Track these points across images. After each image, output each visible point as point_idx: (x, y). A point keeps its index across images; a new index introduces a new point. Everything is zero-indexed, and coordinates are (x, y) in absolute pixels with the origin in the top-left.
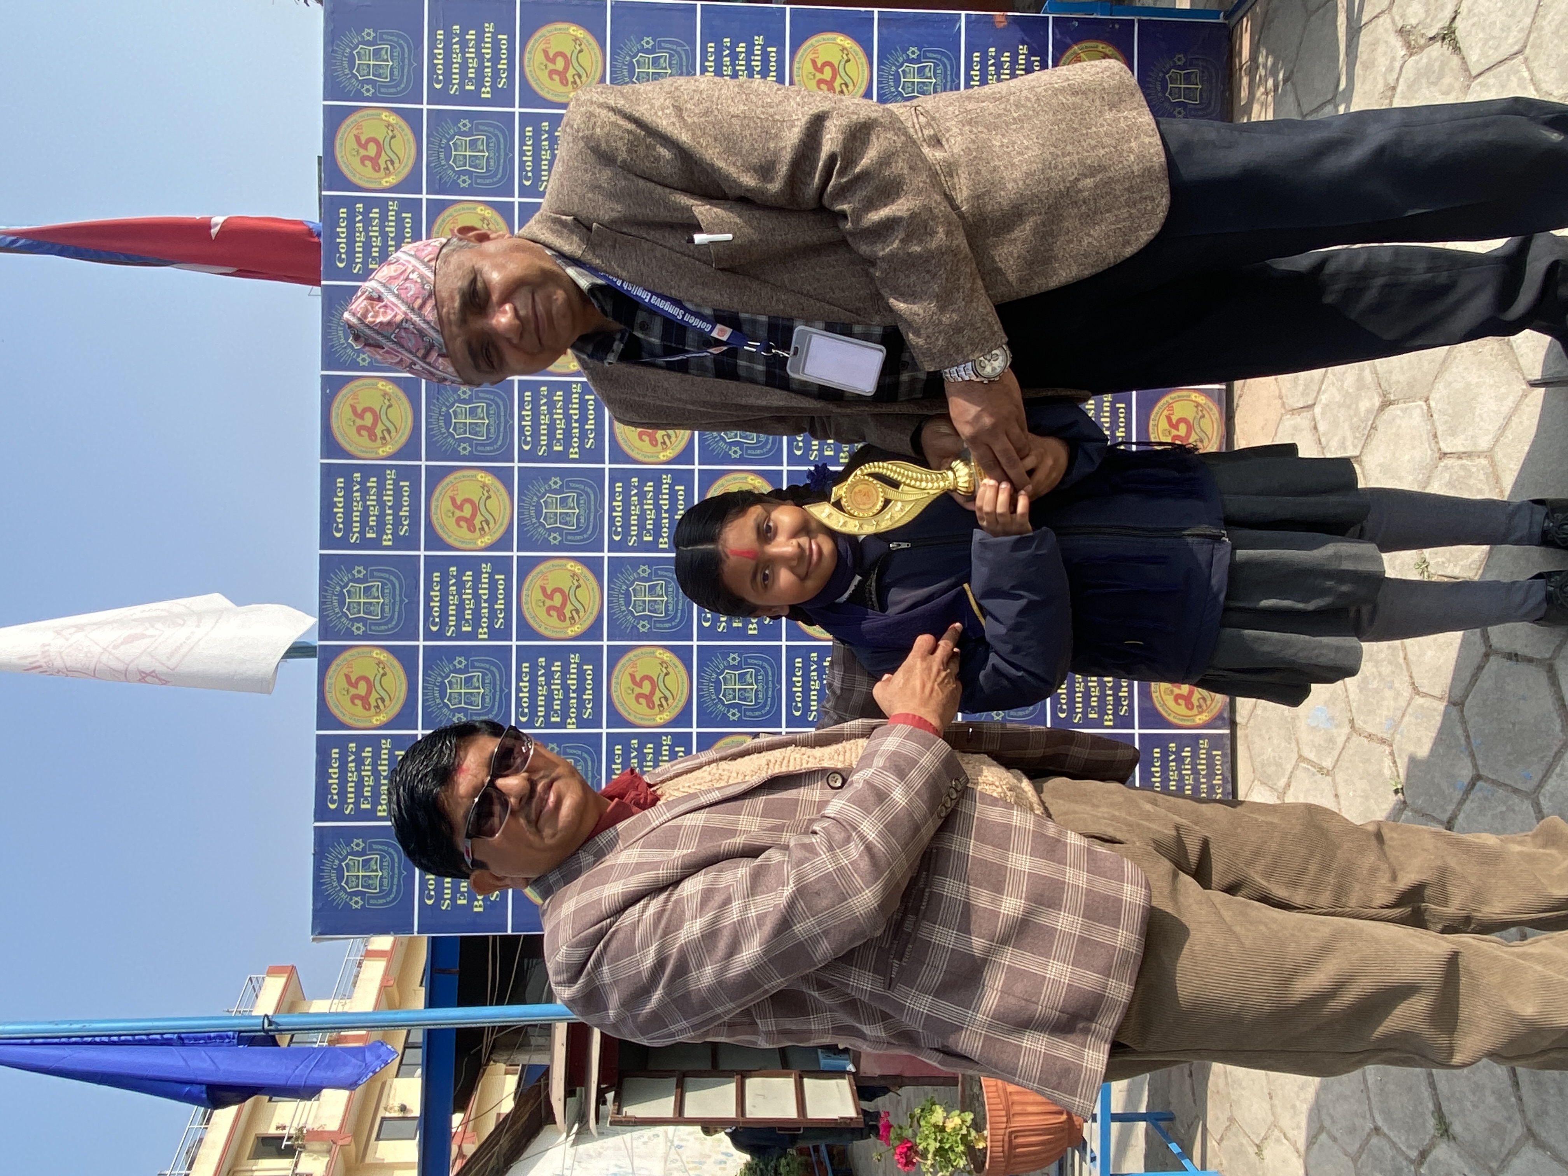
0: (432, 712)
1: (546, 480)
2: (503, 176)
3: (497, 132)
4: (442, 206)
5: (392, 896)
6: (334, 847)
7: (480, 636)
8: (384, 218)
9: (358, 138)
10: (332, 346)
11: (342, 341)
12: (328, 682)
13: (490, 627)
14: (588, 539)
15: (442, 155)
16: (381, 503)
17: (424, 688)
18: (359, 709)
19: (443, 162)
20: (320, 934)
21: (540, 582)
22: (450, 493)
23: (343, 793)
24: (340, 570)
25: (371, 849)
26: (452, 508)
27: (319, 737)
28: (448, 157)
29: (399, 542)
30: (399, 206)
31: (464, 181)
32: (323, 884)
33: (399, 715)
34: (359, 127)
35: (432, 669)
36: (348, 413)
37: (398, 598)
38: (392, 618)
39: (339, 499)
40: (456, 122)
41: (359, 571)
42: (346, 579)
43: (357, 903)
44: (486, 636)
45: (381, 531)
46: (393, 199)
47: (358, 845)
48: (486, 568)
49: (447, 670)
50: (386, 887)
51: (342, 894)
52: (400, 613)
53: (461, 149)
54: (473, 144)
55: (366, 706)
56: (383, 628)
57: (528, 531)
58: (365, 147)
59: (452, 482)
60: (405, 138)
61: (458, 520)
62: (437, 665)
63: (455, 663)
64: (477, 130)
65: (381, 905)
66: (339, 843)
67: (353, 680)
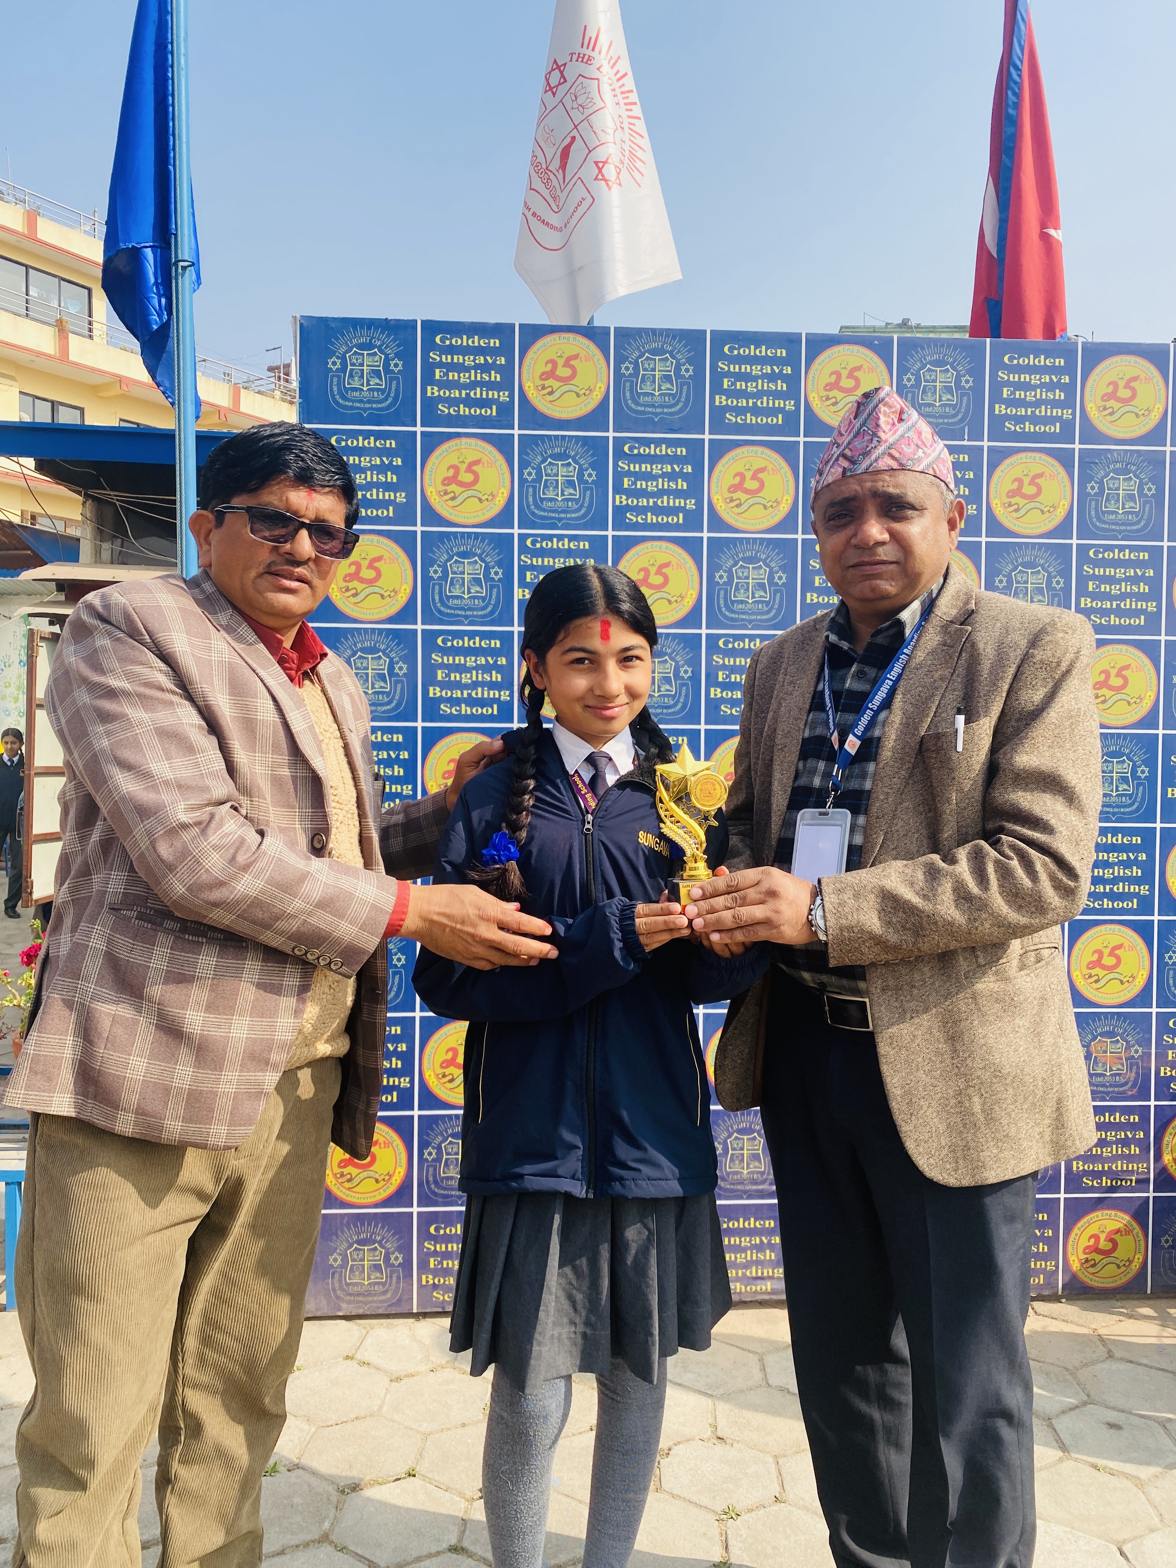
0: (537, 445)
1: (783, 568)
2: (1098, 528)
3: (1143, 523)
4: (1068, 466)
5: (341, 401)
6: (394, 340)
7: (617, 497)
8: (1055, 404)
9: (1135, 379)
10: (923, 348)
11: (928, 358)
12: (571, 336)
13: (628, 508)
14: (721, 612)
15: (1118, 465)
16: (759, 395)
17: (563, 437)
18: (542, 368)
19: (1112, 467)
20: (301, 325)
21: (674, 561)
22: (770, 466)
23: (452, 350)
24: (689, 351)
25: (391, 379)
26: (754, 468)
27: (512, 326)
28: (1116, 471)
29: (718, 413)
30: (1067, 420)
31: (1093, 488)
32: (355, 329)
33: (535, 410)
34: (1148, 380)
35: (583, 446)
36: (854, 362)
37: (659, 410)
38: (637, 404)
39: (763, 351)
40: (1152, 480)
41: (687, 371)
42: (679, 356)
43: (334, 364)
44: (617, 503)
45: (729, 394)
46: (1074, 414)
47: (396, 365)
48: (691, 504)
49: (582, 461)
50: (350, 395)
51: (344, 348)
52: (644, 413)
53: (1125, 486)
54: (1131, 498)
55: (545, 376)
56: (628, 394)
57: (729, 549)
58: (1127, 386)
59: (783, 471)
60: (1136, 428)
61: (742, 476)
62: (587, 451)
63: (590, 470)
64: (1145, 503)
65: (331, 389)
66: (398, 346)
67: (572, 362)
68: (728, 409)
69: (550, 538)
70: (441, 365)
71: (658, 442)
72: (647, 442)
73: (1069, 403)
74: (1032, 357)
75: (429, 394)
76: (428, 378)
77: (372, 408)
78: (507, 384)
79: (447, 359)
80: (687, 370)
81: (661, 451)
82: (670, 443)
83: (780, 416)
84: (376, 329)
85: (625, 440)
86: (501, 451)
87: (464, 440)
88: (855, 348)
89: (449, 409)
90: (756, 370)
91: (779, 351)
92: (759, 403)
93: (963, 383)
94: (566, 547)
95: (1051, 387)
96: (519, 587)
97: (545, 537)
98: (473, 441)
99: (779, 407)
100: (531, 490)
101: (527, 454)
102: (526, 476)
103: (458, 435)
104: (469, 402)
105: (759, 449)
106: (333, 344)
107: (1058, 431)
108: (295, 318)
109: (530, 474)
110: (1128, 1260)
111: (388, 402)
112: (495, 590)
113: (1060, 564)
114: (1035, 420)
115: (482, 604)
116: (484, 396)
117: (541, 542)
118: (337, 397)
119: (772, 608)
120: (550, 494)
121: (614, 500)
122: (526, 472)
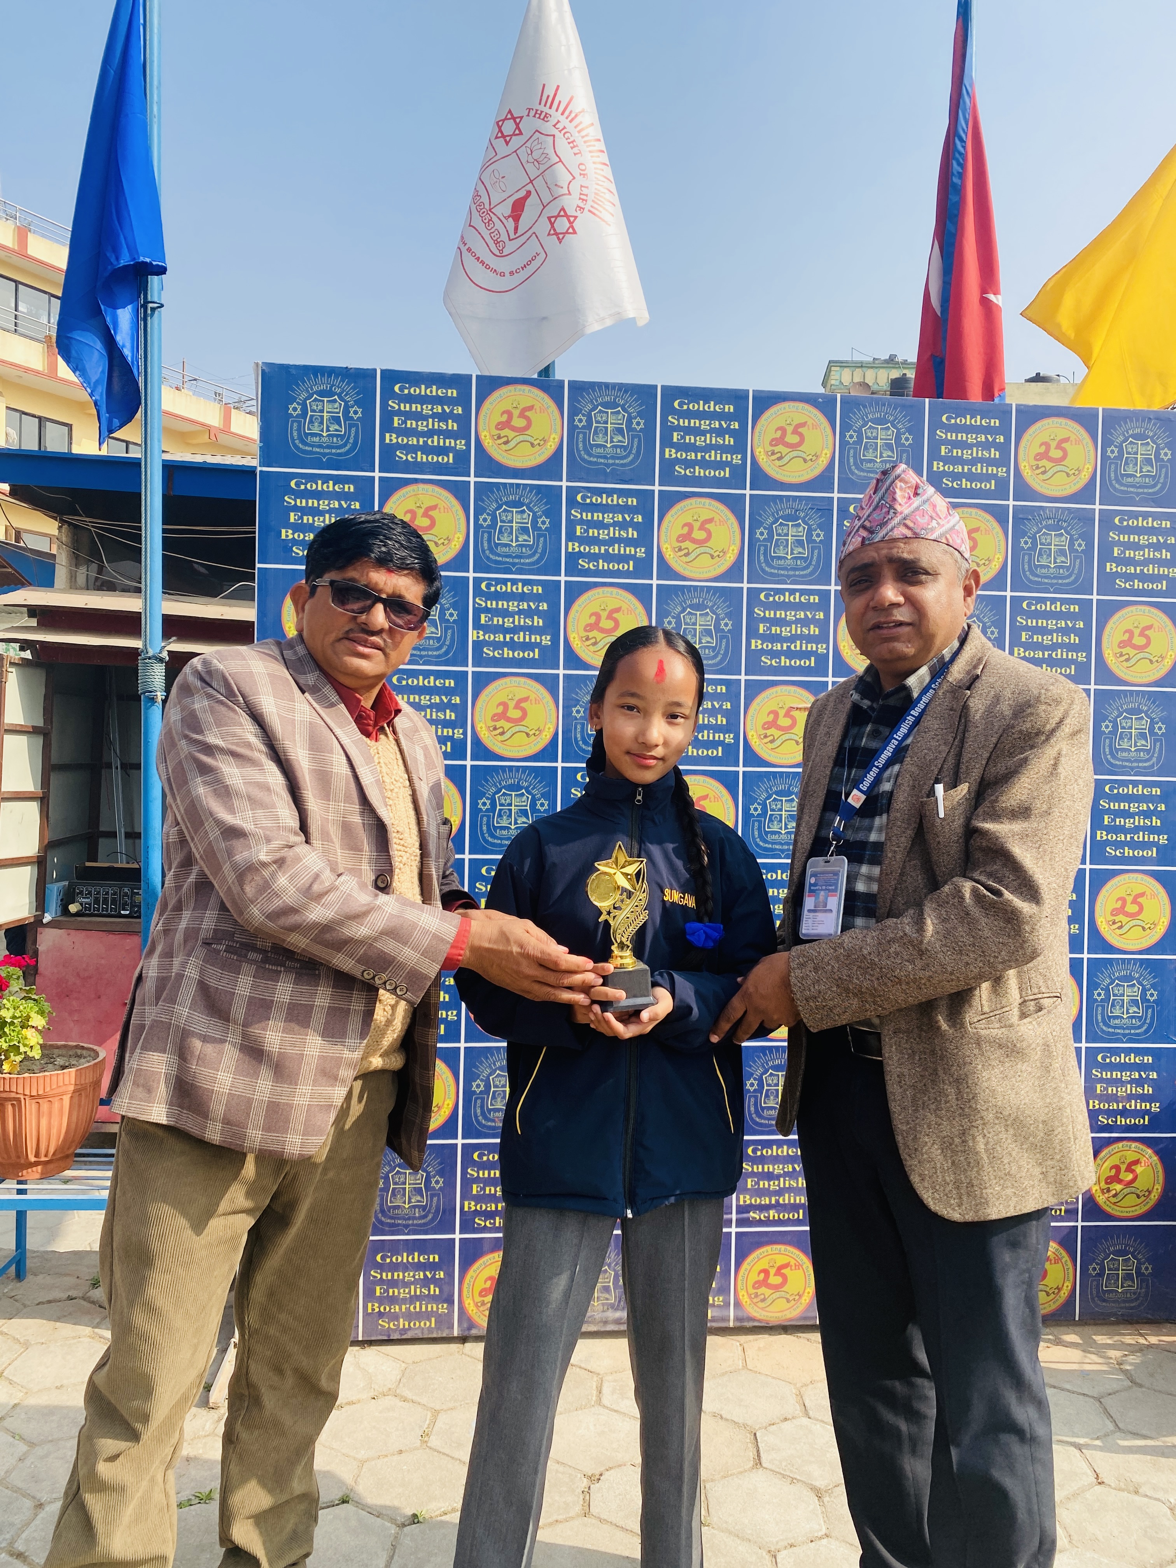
0: (492, 492)
1: (729, 615)
2: (1030, 581)
3: (1073, 578)
4: (1002, 520)
5: (301, 446)
6: (354, 388)
7: (570, 544)
9: (1066, 440)
10: (865, 407)
11: (870, 416)
12: (526, 388)
13: (580, 555)
15: (1050, 522)
17: (518, 485)
18: (498, 418)
19: (1044, 523)
20: (263, 371)
21: (624, 607)
22: (717, 518)
23: (410, 399)
24: (640, 405)
25: (351, 426)
26: (702, 519)
27: (470, 377)
28: (1048, 527)
29: (668, 466)
31: (1026, 543)
32: (316, 376)
34: (1078, 442)
35: (537, 494)
36: (798, 419)
37: (611, 461)
38: (590, 455)
39: (711, 407)
40: (1082, 536)
42: (631, 410)
43: (294, 409)
45: (679, 447)
46: (1008, 472)
47: (356, 412)
48: (641, 553)
50: (310, 439)
51: (304, 395)
52: (596, 463)
53: (1057, 541)
54: (1062, 552)
55: (501, 426)
56: (581, 445)
57: (677, 596)
58: (1059, 447)
59: (729, 522)
60: (1067, 487)
61: (689, 525)
62: (541, 499)
63: (544, 518)
64: (1076, 558)
65: (292, 433)
66: (358, 394)
67: (527, 414)
68: (677, 461)
69: (504, 582)
70: (399, 413)
71: (610, 492)
72: (599, 492)
73: (1003, 462)
74: (968, 417)
75: (387, 441)
76: (387, 426)
77: (330, 454)
78: (464, 433)
79: (405, 407)
80: (638, 424)
81: (612, 501)
82: (621, 493)
83: (727, 469)
84: (336, 377)
85: (578, 490)
86: (457, 497)
87: (421, 486)
88: (801, 405)
89: (406, 455)
90: (704, 425)
91: (727, 407)
92: (707, 457)
93: (903, 441)
94: (520, 591)
95: (986, 446)
96: (474, 629)
97: (499, 581)
98: (429, 487)
99: (727, 461)
100: (486, 535)
101: (483, 501)
102: (481, 521)
103: (416, 481)
104: (426, 450)
105: (707, 501)
106: (293, 390)
107: (993, 488)
108: (257, 364)
109: (485, 520)
110: (1057, 1288)
111: (347, 448)
112: (450, 631)
113: (994, 615)
114: (971, 477)
115: (437, 645)
116: (441, 444)
117: (496, 586)
118: (297, 442)
119: (718, 653)
120: (505, 540)
121: (567, 547)
122: (481, 518)
